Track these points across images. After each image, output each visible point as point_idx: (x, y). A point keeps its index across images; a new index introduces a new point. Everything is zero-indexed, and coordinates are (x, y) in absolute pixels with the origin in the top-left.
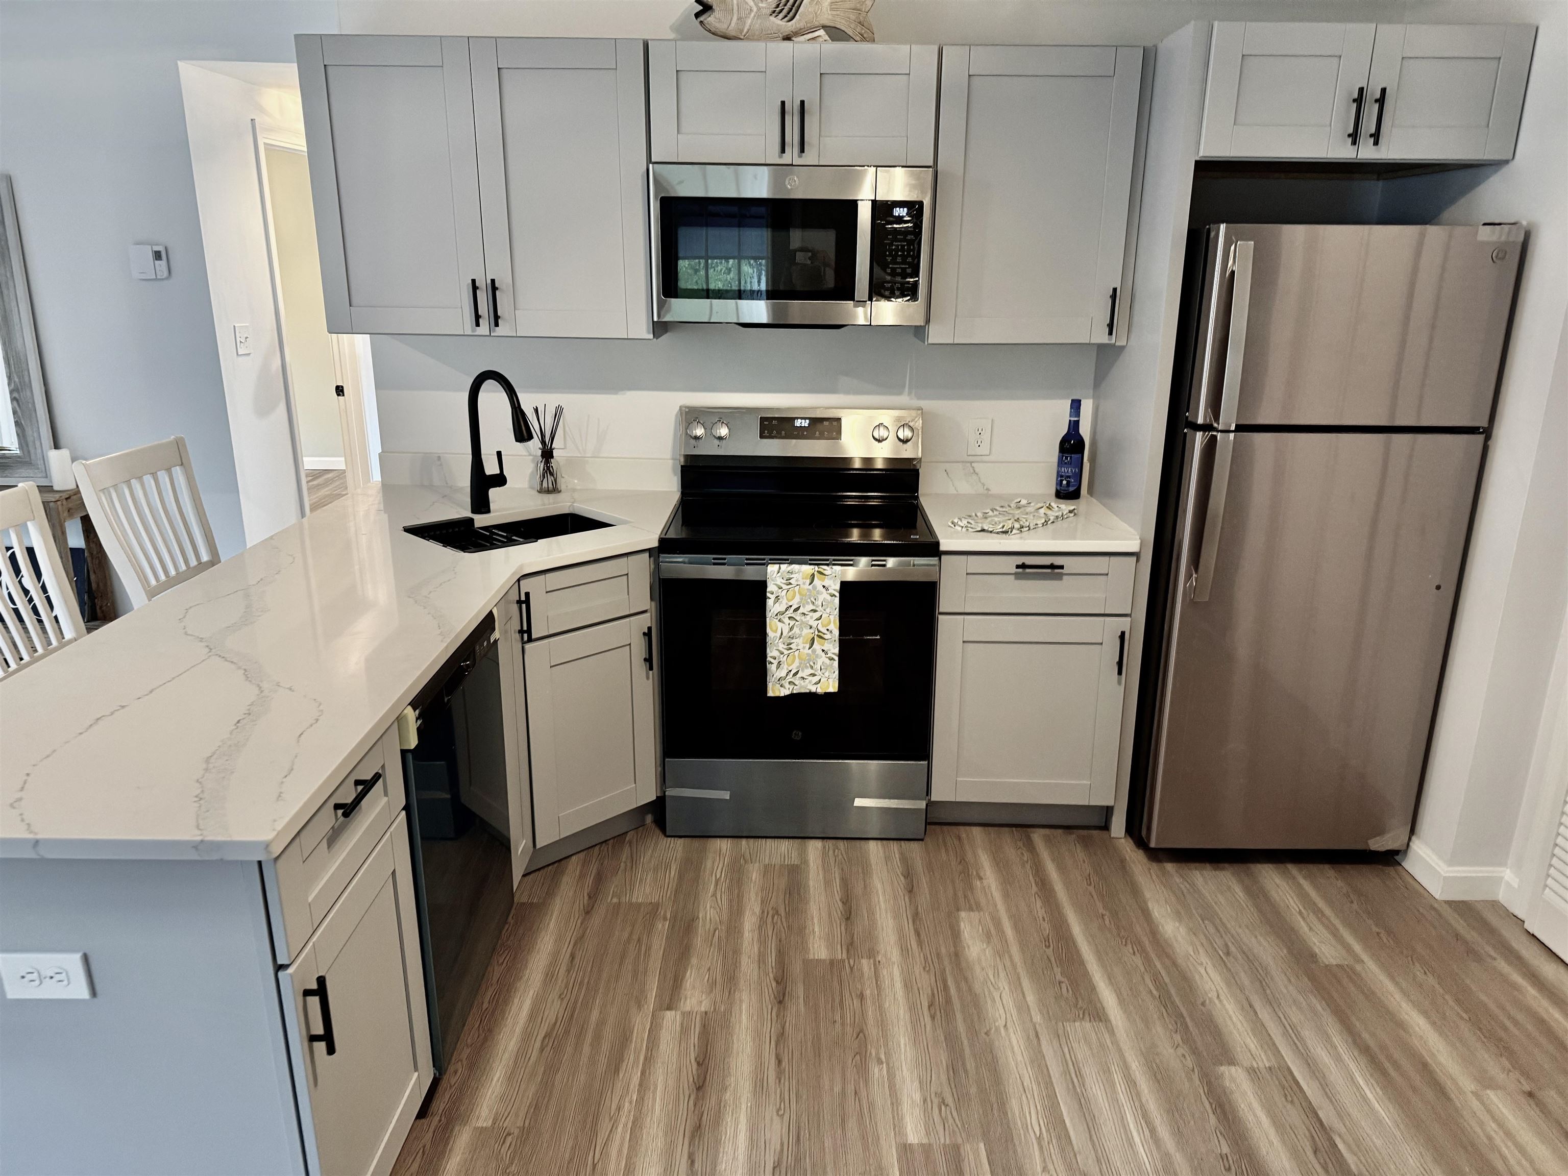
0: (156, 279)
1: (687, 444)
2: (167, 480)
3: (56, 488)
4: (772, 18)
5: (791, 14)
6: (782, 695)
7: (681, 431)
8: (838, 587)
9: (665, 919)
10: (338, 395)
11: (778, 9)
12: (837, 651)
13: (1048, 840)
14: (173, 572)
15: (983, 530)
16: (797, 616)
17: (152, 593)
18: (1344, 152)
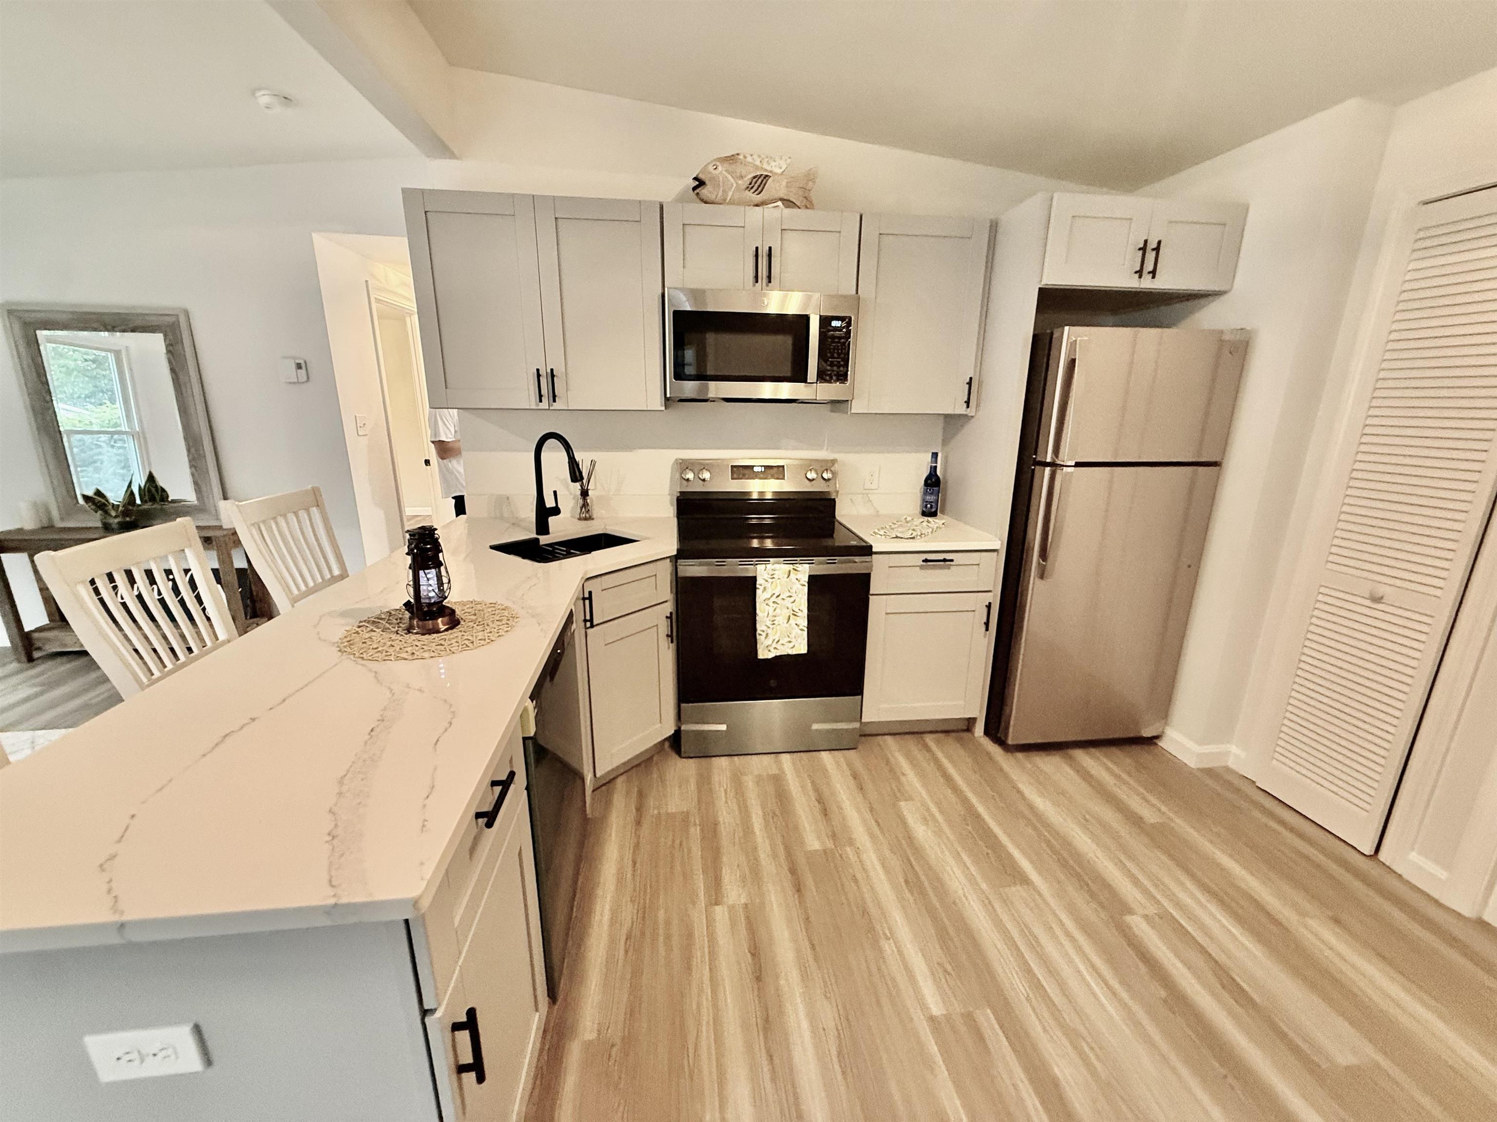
0: (299, 383)
1: (681, 484)
2: (306, 516)
3: (225, 527)
4: (747, 192)
5: (760, 189)
6: (770, 657)
7: (678, 476)
8: (807, 580)
9: (695, 825)
10: (426, 465)
11: (751, 186)
12: (806, 624)
13: (938, 742)
14: (311, 584)
15: (897, 537)
16: (779, 600)
17: (294, 601)
18: (1130, 282)
